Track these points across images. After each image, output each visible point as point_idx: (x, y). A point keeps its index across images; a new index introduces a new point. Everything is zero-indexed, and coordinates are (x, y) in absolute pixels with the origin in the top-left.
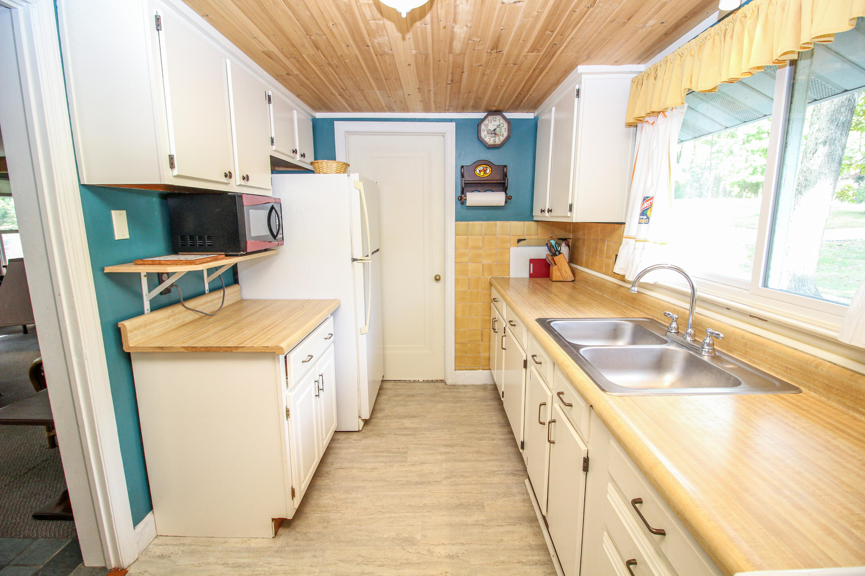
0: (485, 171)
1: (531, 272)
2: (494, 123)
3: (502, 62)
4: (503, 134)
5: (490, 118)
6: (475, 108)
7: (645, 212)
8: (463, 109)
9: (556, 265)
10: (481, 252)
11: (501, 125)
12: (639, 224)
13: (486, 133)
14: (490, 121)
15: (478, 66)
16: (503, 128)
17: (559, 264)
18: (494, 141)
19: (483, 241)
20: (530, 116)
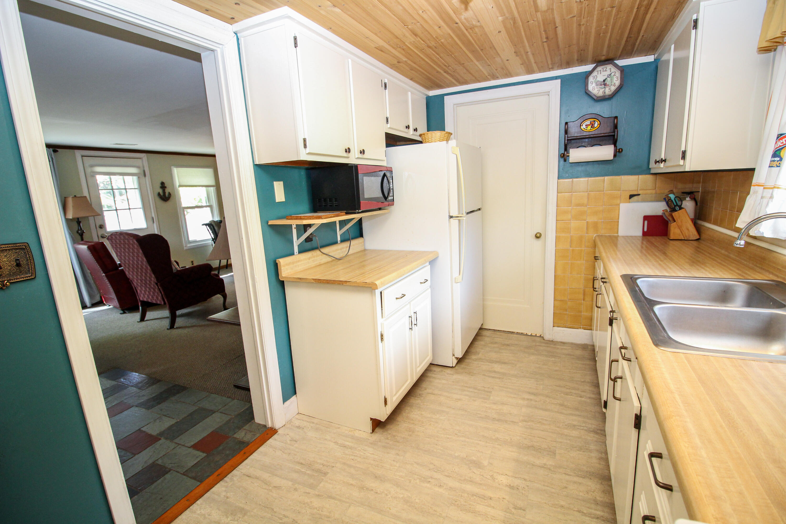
0: (593, 126)
1: (645, 230)
2: (603, 73)
3: (596, 8)
4: (615, 83)
5: (599, 68)
6: (582, 61)
7: (777, 153)
8: (568, 64)
9: (675, 221)
10: (585, 209)
11: (613, 74)
12: (770, 168)
13: (594, 85)
14: (599, 72)
15: (571, 18)
16: (615, 77)
17: (679, 221)
18: (603, 92)
19: (588, 198)
20: (650, 58)
